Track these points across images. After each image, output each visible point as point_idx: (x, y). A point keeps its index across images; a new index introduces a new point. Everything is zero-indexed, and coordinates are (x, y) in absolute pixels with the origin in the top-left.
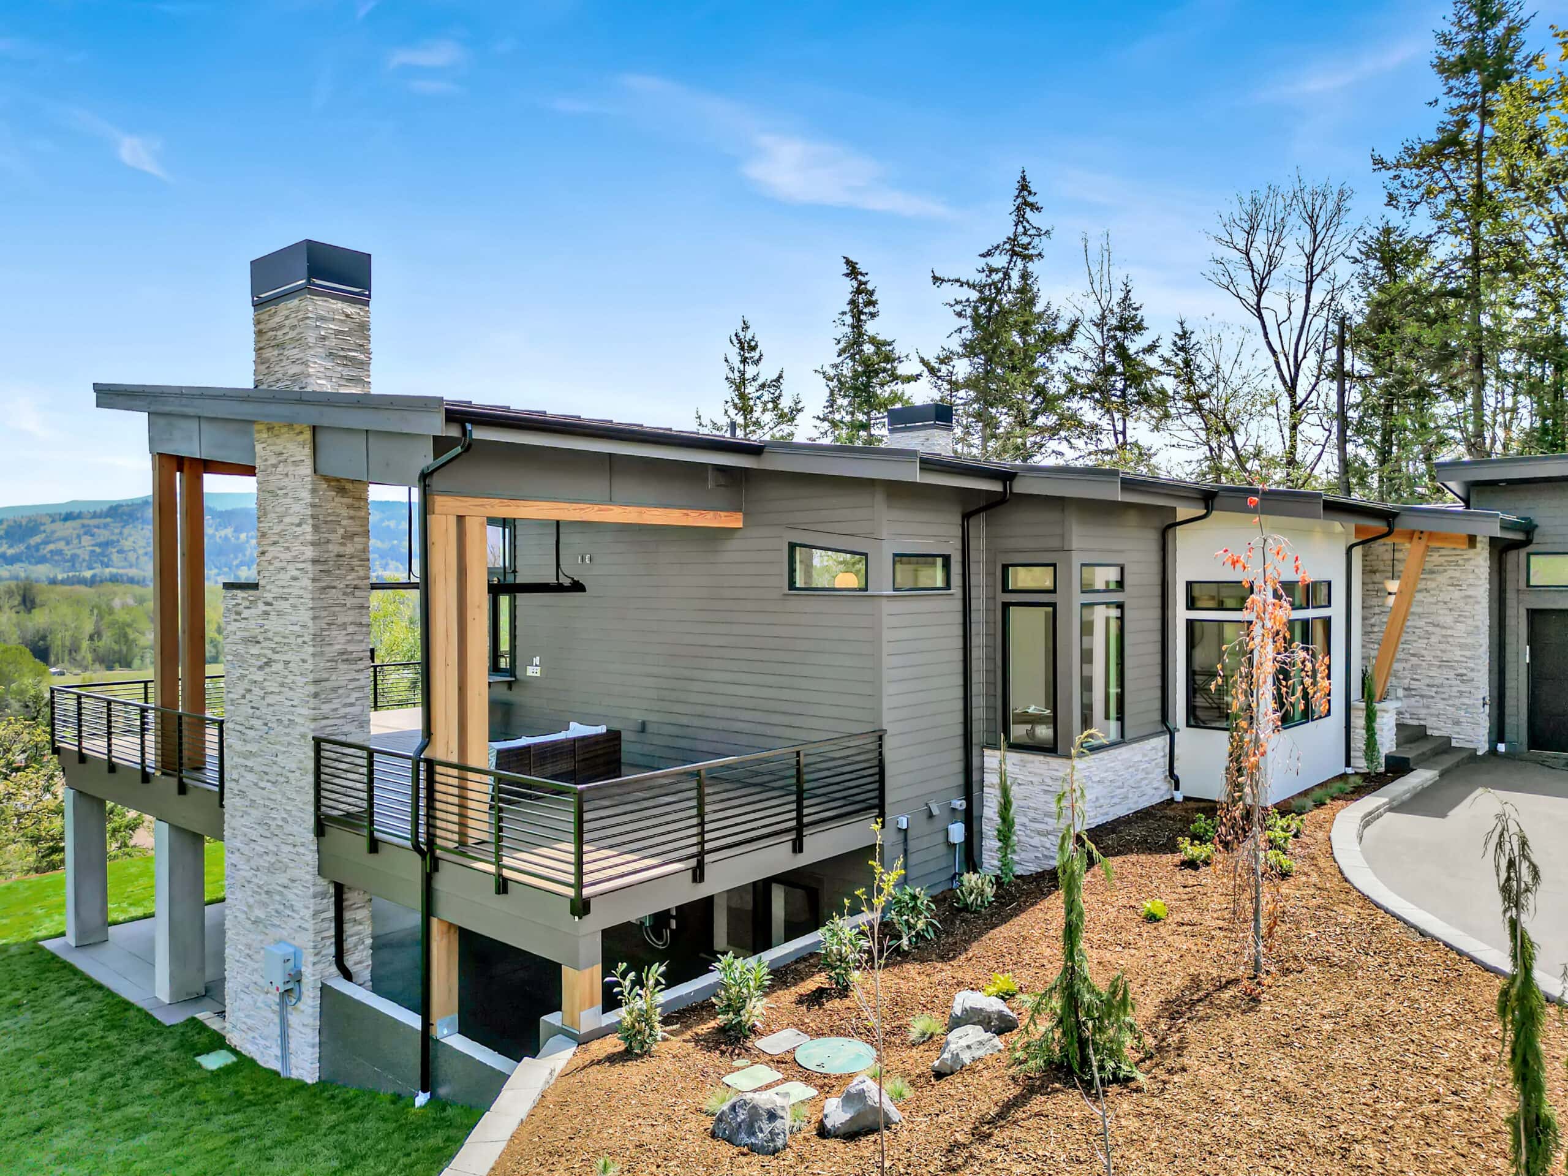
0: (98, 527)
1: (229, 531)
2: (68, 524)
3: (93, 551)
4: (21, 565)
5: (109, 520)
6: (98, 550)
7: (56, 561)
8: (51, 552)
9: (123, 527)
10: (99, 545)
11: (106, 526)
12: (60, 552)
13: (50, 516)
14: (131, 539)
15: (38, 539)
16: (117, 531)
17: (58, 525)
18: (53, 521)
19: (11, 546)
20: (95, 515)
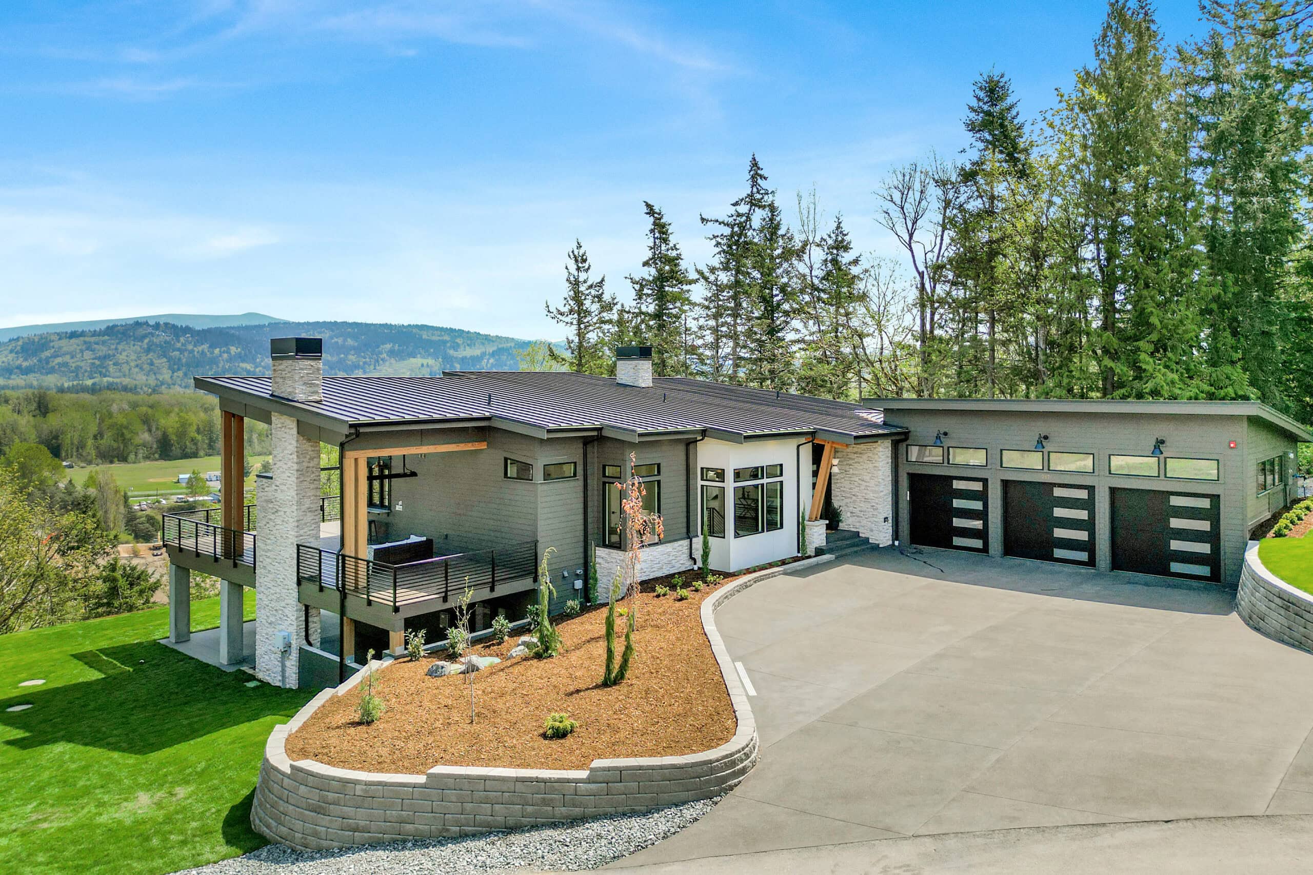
0: (97, 344)
1: (205, 347)
2: (73, 341)
3: (93, 364)
4: (34, 375)
5: (106, 337)
6: (97, 362)
7: (63, 372)
8: (59, 364)
9: (118, 344)
10: (99, 358)
11: (104, 343)
12: (65, 364)
13: (58, 334)
14: (124, 354)
15: (47, 353)
16: (113, 347)
17: (64, 342)
18: (60, 339)
19: (26, 360)
20: (94, 334)
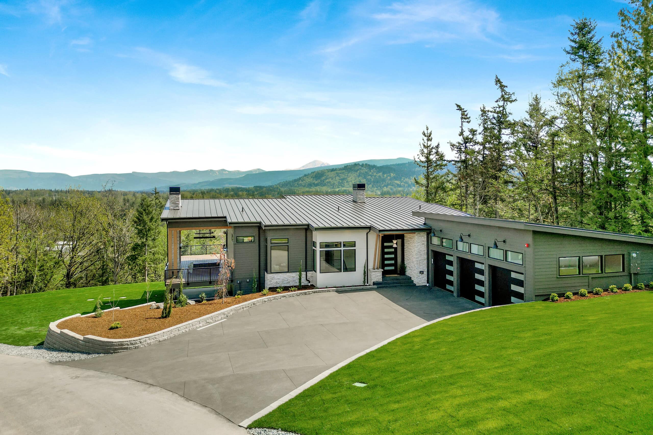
2: (332, 172)
5: (344, 171)
17: (329, 173)
18: (328, 172)
20: (340, 169)
